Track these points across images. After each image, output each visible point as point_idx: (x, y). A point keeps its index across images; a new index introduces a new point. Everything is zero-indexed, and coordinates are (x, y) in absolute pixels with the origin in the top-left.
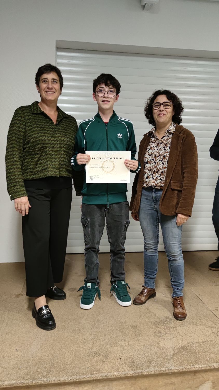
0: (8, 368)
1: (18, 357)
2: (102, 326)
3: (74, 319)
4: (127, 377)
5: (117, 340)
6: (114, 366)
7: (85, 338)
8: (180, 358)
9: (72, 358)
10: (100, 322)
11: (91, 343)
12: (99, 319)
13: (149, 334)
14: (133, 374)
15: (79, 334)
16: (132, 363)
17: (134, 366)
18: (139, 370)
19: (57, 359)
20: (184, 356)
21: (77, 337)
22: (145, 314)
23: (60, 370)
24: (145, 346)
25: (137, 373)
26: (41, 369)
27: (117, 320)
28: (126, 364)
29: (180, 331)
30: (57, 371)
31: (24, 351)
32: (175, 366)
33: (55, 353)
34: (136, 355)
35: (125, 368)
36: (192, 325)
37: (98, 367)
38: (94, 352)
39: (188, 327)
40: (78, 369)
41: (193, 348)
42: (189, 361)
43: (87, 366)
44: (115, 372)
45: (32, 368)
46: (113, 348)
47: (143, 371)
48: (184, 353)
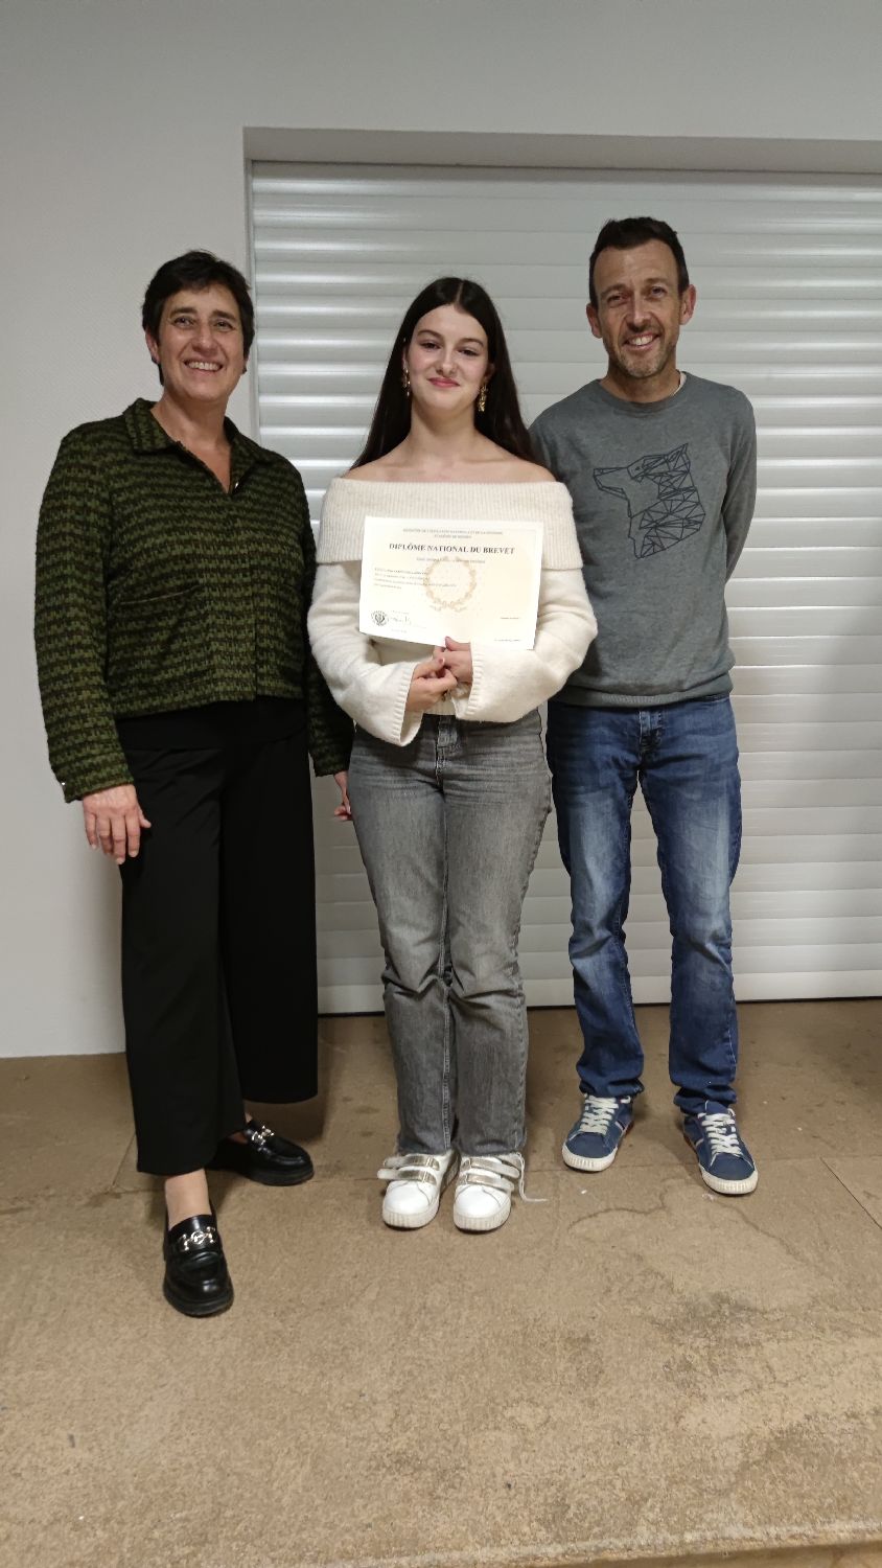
0: (32, 1521)
1: (75, 1473)
2: (441, 1333)
3: (323, 1304)
5: (497, 1401)
6: (478, 1518)
7: (363, 1392)
8: (772, 1487)
9: (299, 1480)
10: (432, 1319)
11: (385, 1413)
12: (429, 1304)
13: (638, 1373)
14: (560, 1558)
15: (338, 1372)
16: (559, 1509)
17: (564, 1524)
18: (587, 1539)
19: (236, 1483)
20: (790, 1477)
21: (330, 1386)
22: (627, 1279)
23: (245, 1533)
24: (619, 1430)
25: (578, 1555)
26: (166, 1528)
27: (503, 1308)
28: (531, 1513)
29: (775, 1362)
30: (235, 1539)
31: (103, 1447)
32: (745, 1524)
33: (233, 1454)
34: (579, 1470)
35: (526, 1529)
36: (828, 1331)
37: (410, 1525)
38: (398, 1453)
39: (814, 1341)
40: (325, 1532)
41: (832, 1439)
42: (811, 1502)
43: (364, 1518)
44: (483, 1546)
45: (130, 1525)
46: (480, 1435)
47: (605, 1542)
48: (787, 1461)
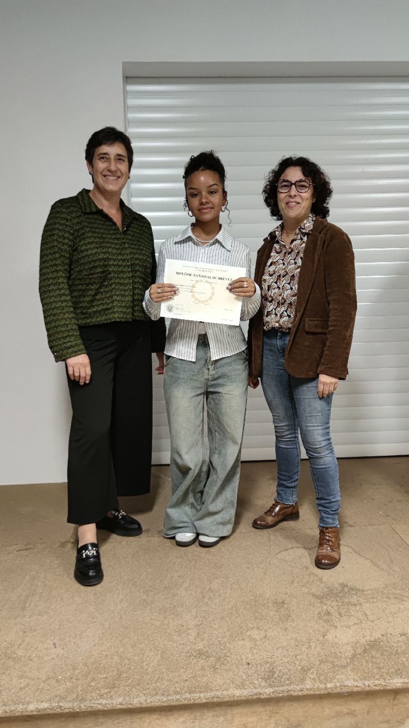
0: (38, 679)
1: (56, 659)
2: (218, 600)
3: (165, 588)
4: (259, 699)
5: (243, 628)
6: (235, 677)
7: (183, 625)
8: (366, 664)
9: (155, 661)
10: (214, 594)
11: (193, 633)
12: (212, 588)
13: (306, 617)
14: (271, 694)
15: (172, 616)
16: (271, 673)
17: (273, 680)
18: (283, 686)
19: (127, 663)
20: (374, 660)
21: (169, 622)
22: (301, 577)
23: (132, 684)
24: (297, 640)
25: (279, 693)
26: (97, 682)
27: (246, 589)
28: (258, 675)
29: (368, 612)
30: (127, 686)
31: (69, 648)
32: (354, 680)
33: (126, 651)
34: (280, 657)
35: (256, 682)
36: (392, 599)
37: (205, 680)
38: (199, 650)
39: (386, 603)
40: (167, 683)
41: (393, 644)
42: (384, 670)
43: (184, 677)
44: (237, 689)
45: (81, 680)
46: (235, 643)
47: (291, 688)
48: (373, 653)
